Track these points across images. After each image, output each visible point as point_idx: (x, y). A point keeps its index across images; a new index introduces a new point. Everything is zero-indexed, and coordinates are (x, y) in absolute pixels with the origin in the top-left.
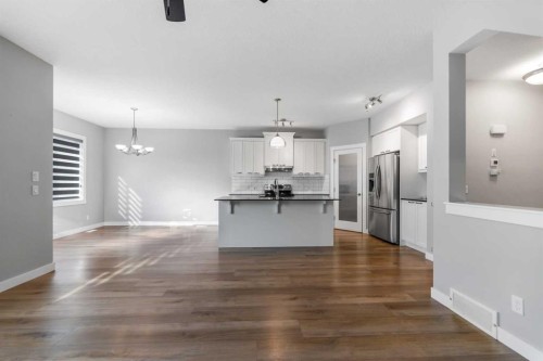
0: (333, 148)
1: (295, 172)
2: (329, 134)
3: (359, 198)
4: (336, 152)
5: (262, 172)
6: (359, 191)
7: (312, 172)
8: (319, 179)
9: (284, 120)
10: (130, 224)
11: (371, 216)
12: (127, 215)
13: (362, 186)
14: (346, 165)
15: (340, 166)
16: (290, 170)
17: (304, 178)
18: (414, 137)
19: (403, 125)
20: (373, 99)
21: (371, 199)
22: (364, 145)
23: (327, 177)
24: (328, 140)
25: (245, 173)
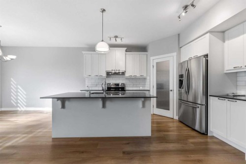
0: (152, 58)
1: (127, 75)
2: (150, 49)
3: (171, 93)
4: (154, 60)
5: (105, 75)
6: (171, 88)
7: (138, 75)
8: (143, 79)
9: (116, 37)
10: (18, 109)
11: (180, 106)
12: (17, 103)
13: (173, 84)
14: (161, 70)
15: (157, 71)
16: (123, 73)
17: (133, 79)
18: (220, 42)
19: (211, 32)
20: (186, 7)
21: (180, 94)
22: (175, 54)
23: (148, 78)
24: (149, 53)
25: (93, 75)
